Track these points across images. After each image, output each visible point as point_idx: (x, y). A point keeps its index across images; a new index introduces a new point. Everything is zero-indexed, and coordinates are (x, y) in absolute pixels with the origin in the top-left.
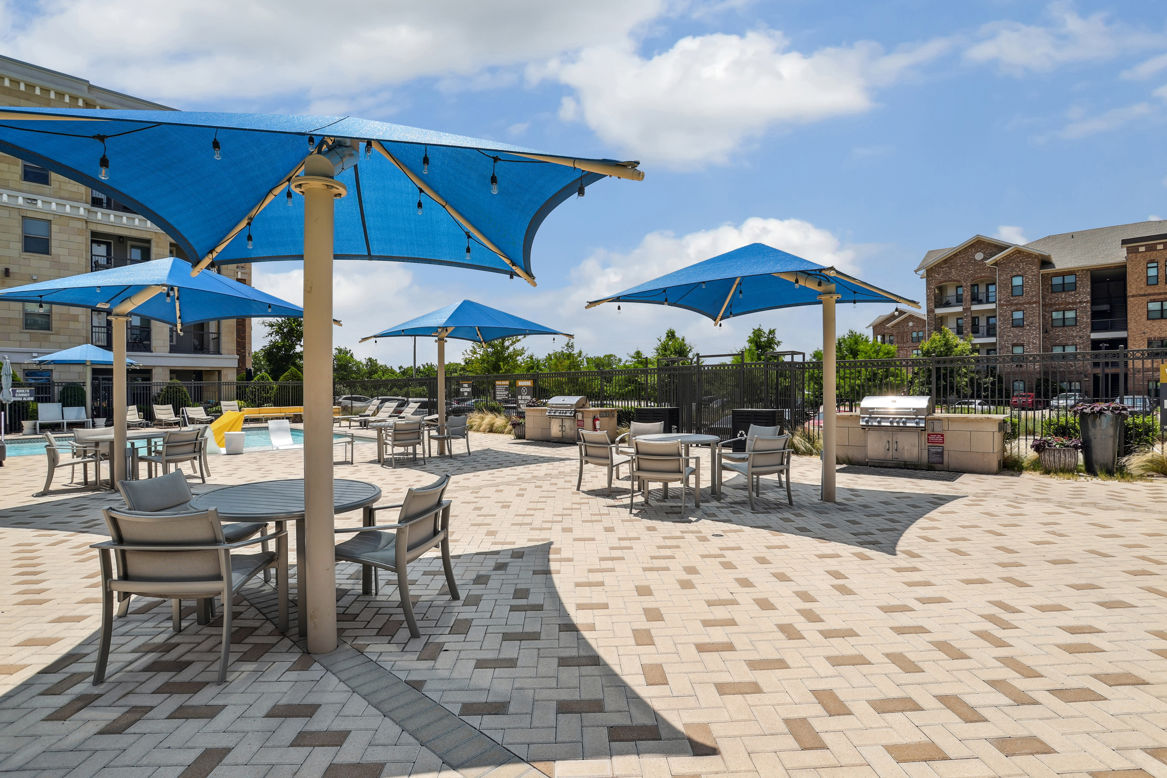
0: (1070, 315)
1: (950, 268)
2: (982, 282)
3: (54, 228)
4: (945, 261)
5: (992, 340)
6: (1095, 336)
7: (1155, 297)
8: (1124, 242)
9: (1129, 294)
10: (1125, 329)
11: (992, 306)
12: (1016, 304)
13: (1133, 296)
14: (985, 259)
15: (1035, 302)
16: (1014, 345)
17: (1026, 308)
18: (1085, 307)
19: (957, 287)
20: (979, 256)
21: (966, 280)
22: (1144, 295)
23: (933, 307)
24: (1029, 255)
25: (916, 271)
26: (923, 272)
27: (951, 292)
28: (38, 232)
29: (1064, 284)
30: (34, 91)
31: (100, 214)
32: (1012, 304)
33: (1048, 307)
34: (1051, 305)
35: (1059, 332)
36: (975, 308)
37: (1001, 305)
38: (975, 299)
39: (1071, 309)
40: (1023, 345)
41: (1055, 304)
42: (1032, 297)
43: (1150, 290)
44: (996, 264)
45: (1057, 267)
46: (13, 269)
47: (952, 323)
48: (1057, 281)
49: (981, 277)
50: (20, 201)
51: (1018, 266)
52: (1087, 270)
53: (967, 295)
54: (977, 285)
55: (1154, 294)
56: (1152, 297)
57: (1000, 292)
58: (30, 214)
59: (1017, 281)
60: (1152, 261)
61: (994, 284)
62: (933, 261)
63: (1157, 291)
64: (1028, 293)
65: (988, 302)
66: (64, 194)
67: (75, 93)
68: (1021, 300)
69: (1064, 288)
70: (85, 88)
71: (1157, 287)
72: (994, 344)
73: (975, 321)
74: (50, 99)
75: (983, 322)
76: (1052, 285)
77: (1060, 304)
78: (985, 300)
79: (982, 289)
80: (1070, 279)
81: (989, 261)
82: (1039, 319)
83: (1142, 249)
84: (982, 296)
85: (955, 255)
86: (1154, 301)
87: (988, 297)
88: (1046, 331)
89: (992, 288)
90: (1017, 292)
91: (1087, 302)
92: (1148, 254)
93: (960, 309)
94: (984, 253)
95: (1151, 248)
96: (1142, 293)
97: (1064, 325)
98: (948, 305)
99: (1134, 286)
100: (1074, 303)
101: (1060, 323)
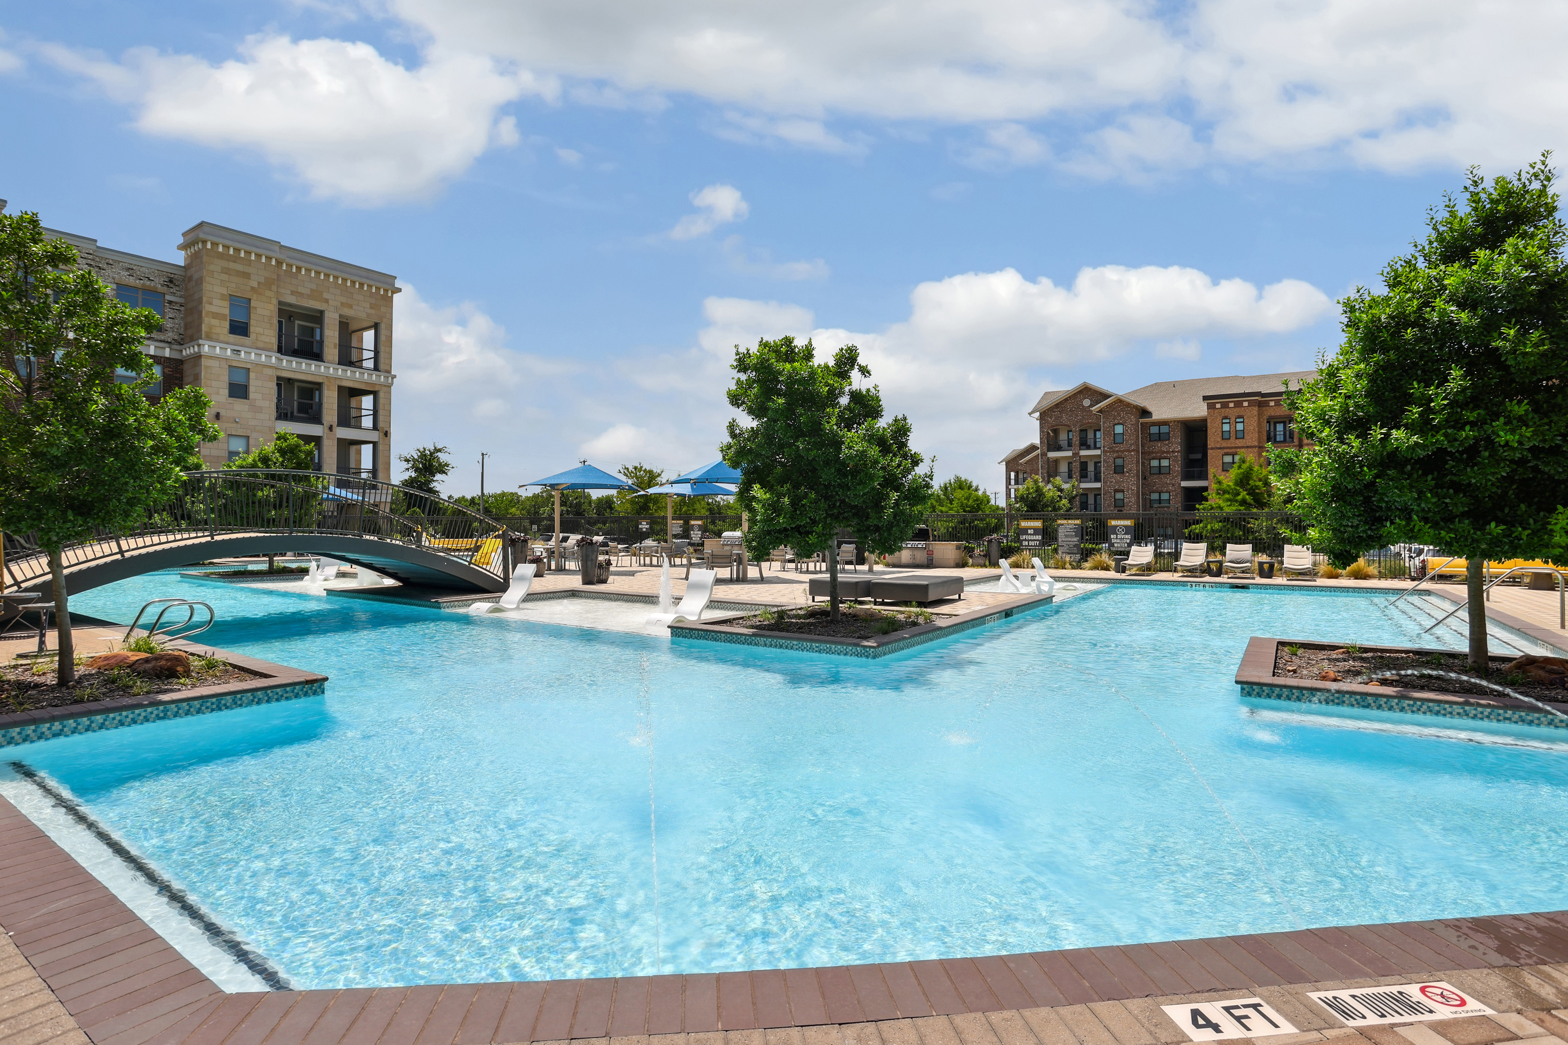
0: (1165, 463)
1: (1061, 412)
2: (1091, 427)
3: (252, 375)
4: (1057, 405)
5: (1098, 485)
6: (1184, 484)
7: (1228, 450)
8: (1205, 398)
9: (1209, 447)
10: (1206, 479)
11: (1098, 452)
12: (1118, 451)
13: (1212, 449)
14: (1092, 405)
15: (1133, 450)
16: (1116, 491)
17: (1126, 456)
18: (1176, 456)
19: (1069, 431)
20: (1087, 403)
21: (1075, 426)
22: (1220, 448)
23: (1046, 450)
24: (1128, 405)
25: (1030, 414)
26: (1037, 414)
27: (1063, 437)
28: (240, 379)
29: (1159, 433)
30: (240, 254)
31: (285, 361)
32: (1114, 451)
33: (1147, 455)
34: (1150, 453)
35: (1156, 479)
36: (1083, 453)
37: (1105, 452)
38: (1084, 445)
39: (1165, 458)
40: (1123, 491)
41: (1153, 453)
42: (1131, 445)
43: (1224, 444)
44: (1100, 411)
45: (1154, 417)
46: (223, 413)
47: (1063, 468)
48: (1154, 430)
49: (1089, 423)
50: (229, 352)
51: (1119, 415)
52: (1178, 422)
53: (1076, 440)
54: (1086, 430)
55: (1227, 448)
56: (1226, 451)
57: (1104, 439)
58: (234, 364)
59: (1119, 429)
60: (1226, 418)
61: (1100, 430)
62: (1047, 404)
63: (1229, 445)
64: (1127, 441)
65: (1096, 448)
66: (260, 345)
67: (270, 254)
68: (1122, 447)
69: (1160, 437)
70: (277, 248)
71: (1229, 441)
72: (1099, 489)
73: (1084, 466)
74: (251, 260)
75: (1091, 467)
76: (1150, 434)
77: (1156, 453)
78: (1092, 445)
79: (1090, 435)
80: (1164, 429)
81: (1095, 408)
82: (1137, 465)
83: (1218, 406)
84: (1090, 442)
85: (1066, 400)
86: (1227, 454)
87: (1095, 442)
88: (1144, 478)
89: (1098, 434)
90: (1118, 440)
91: (1178, 452)
92: (1223, 410)
93: (1069, 454)
94: (1091, 400)
95: (1225, 406)
96: (1218, 446)
97: (1160, 473)
98: (1059, 449)
99: (1212, 439)
100: (1168, 452)
101: (1156, 471)
